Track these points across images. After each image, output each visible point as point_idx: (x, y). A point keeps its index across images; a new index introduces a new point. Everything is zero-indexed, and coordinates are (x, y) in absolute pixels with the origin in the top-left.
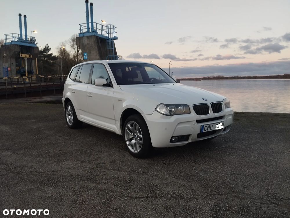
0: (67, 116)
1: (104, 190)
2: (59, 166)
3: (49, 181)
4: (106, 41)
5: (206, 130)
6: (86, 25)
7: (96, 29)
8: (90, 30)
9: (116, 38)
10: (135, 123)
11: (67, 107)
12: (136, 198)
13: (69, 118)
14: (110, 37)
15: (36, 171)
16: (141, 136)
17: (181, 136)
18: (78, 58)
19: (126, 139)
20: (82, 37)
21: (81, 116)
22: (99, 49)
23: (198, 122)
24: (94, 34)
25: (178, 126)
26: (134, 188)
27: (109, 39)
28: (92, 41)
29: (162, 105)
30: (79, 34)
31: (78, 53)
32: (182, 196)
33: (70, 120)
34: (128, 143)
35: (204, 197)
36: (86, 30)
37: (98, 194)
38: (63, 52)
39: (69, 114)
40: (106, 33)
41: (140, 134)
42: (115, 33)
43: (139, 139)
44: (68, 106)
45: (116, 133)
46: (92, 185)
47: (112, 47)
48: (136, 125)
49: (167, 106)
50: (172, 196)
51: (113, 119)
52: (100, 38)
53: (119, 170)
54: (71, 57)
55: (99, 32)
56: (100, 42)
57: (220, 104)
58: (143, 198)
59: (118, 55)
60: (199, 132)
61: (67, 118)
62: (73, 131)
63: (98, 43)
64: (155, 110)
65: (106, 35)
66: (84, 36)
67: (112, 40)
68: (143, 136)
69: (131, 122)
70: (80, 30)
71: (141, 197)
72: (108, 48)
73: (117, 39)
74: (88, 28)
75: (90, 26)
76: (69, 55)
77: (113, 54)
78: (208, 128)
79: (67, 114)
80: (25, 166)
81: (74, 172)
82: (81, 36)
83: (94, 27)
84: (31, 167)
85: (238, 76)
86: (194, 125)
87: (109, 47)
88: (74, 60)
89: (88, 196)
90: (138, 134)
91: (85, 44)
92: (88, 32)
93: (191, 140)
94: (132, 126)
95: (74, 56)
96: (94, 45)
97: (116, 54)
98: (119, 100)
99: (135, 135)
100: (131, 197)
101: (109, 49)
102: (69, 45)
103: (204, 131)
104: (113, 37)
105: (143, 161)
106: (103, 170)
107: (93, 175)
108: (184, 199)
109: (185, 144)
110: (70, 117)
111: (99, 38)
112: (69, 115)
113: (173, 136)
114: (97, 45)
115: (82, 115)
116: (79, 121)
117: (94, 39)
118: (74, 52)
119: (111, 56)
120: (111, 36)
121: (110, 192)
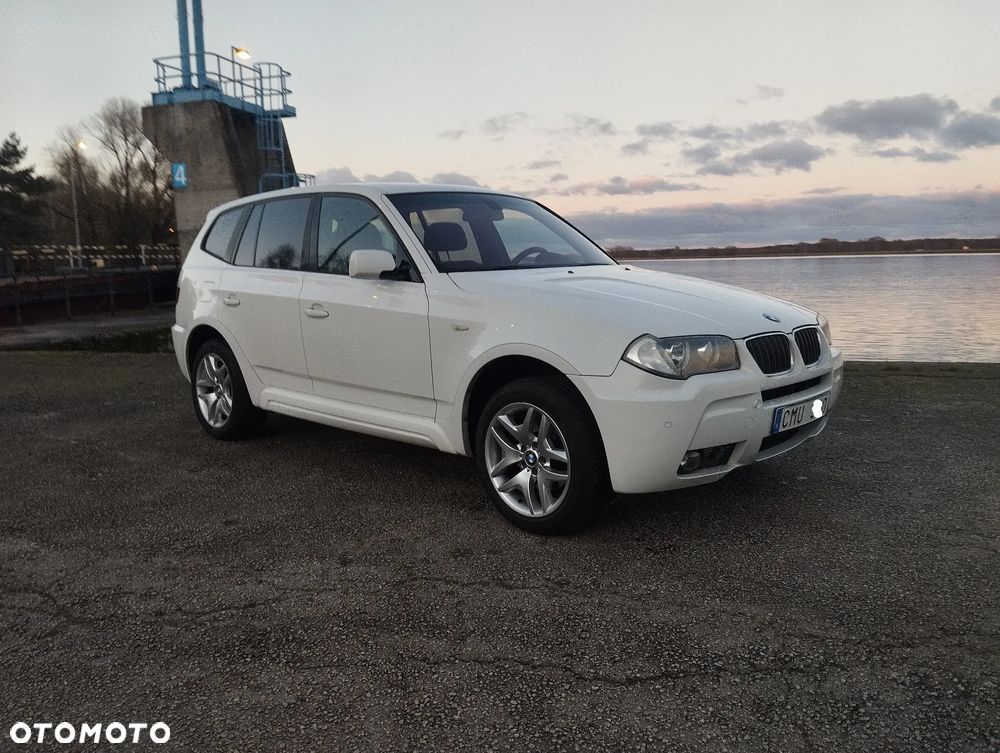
0: (199, 392)
1: (493, 662)
2: (261, 582)
3: (257, 644)
4: (254, 123)
5: (788, 423)
6: (178, 63)
7: (216, 78)
8: (195, 82)
9: (289, 112)
10: (532, 408)
11: (201, 358)
12: (631, 681)
13: (207, 402)
14: (267, 108)
15: (179, 610)
16: (563, 455)
17: (709, 449)
18: (127, 185)
19: (491, 470)
20: (165, 106)
21: (267, 390)
22: (231, 148)
23: (768, 395)
24: (209, 95)
25: (710, 415)
26: (600, 648)
27: (266, 114)
28: (206, 121)
29: (646, 340)
30: (154, 95)
31: (128, 166)
32: (787, 662)
33: (213, 409)
34: (497, 482)
35: (863, 659)
36: (179, 82)
37: (479, 677)
38: (73, 162)
39: (209, 385)
40: (251, 92)
41: (558, 446)
42: (284, 92)
43: (548, 464)
44: (205, 354)
45: (440, 448)
46: (438, 646)
47: (277, 144)
48: (537, 417)
49: (664, 343)
50: (752, 665)
51: (430, 399)
52: (234, 111)
53: (501, 584)
54: (104, 179)
55: (229, 90)
56: (232, 124)
57: (814, 331)
58: (656, 678)
59: (297, 172)
60: (766, 433)
61: (201, 402)
62: (234, 446)
63: (227, 128)
64: (622, 359)
65: (252, 101)
66: (171, 103)
67: (276, 117)
68: (571, 455)
69: (515, 406)
70: (158, 80)
71: (647, 679)
72: (260, 146)
73: (294, 115)
74: (186, 75)
75: (194, 68)
76: (94, 174)
77: (283, 169)
78: (793, 418)
79: (201, 386)
80: (119, 592)
81: (333, 601)
82: (163, 101)
83: (208, 69)
84: (147, 596)
85: (677, 248)
86: (755, 407)
87: (266, 145)
88: (113, 189)
89: (447, 689)
90: (550, 450)
91: (177, 134)
92: (187, 87)
93: (739, 462)
94: (517, 418)
95: (113, 179)
96: (211, 135)
97: (290, 167)
98: (458, 329)
99: (531, 452)
100: (606, 680)
101: (266, 151)
102: (93, 135)
103: (781, 430)
104: (281, 107)
105: (570, 545)
106: (443, 587)
107: (420, 609)
108: (798, 670)
109: (722, 476)
110: (213, 397)
111: (228, 109)
112: (210, 390)
113: (691, 449)
114: (224, 137)
115: (271, 386)
116: (259, 409)
117: (213, 115)
118: (115, 162)
119: (273, 175)
120: (273, 104)
121: (522, 667)
